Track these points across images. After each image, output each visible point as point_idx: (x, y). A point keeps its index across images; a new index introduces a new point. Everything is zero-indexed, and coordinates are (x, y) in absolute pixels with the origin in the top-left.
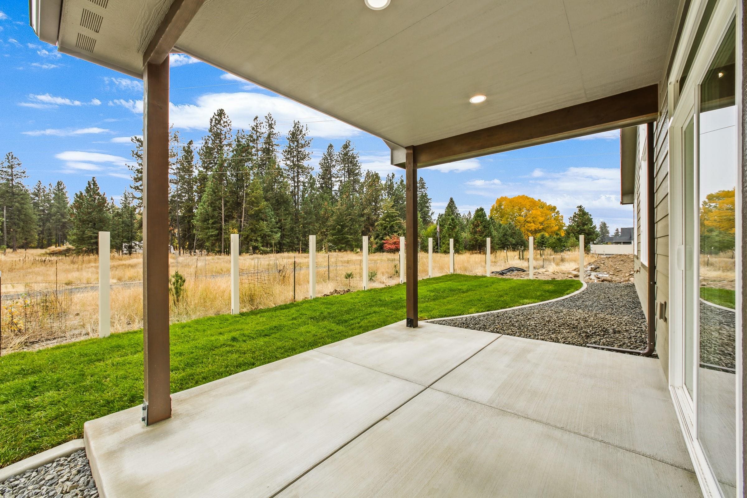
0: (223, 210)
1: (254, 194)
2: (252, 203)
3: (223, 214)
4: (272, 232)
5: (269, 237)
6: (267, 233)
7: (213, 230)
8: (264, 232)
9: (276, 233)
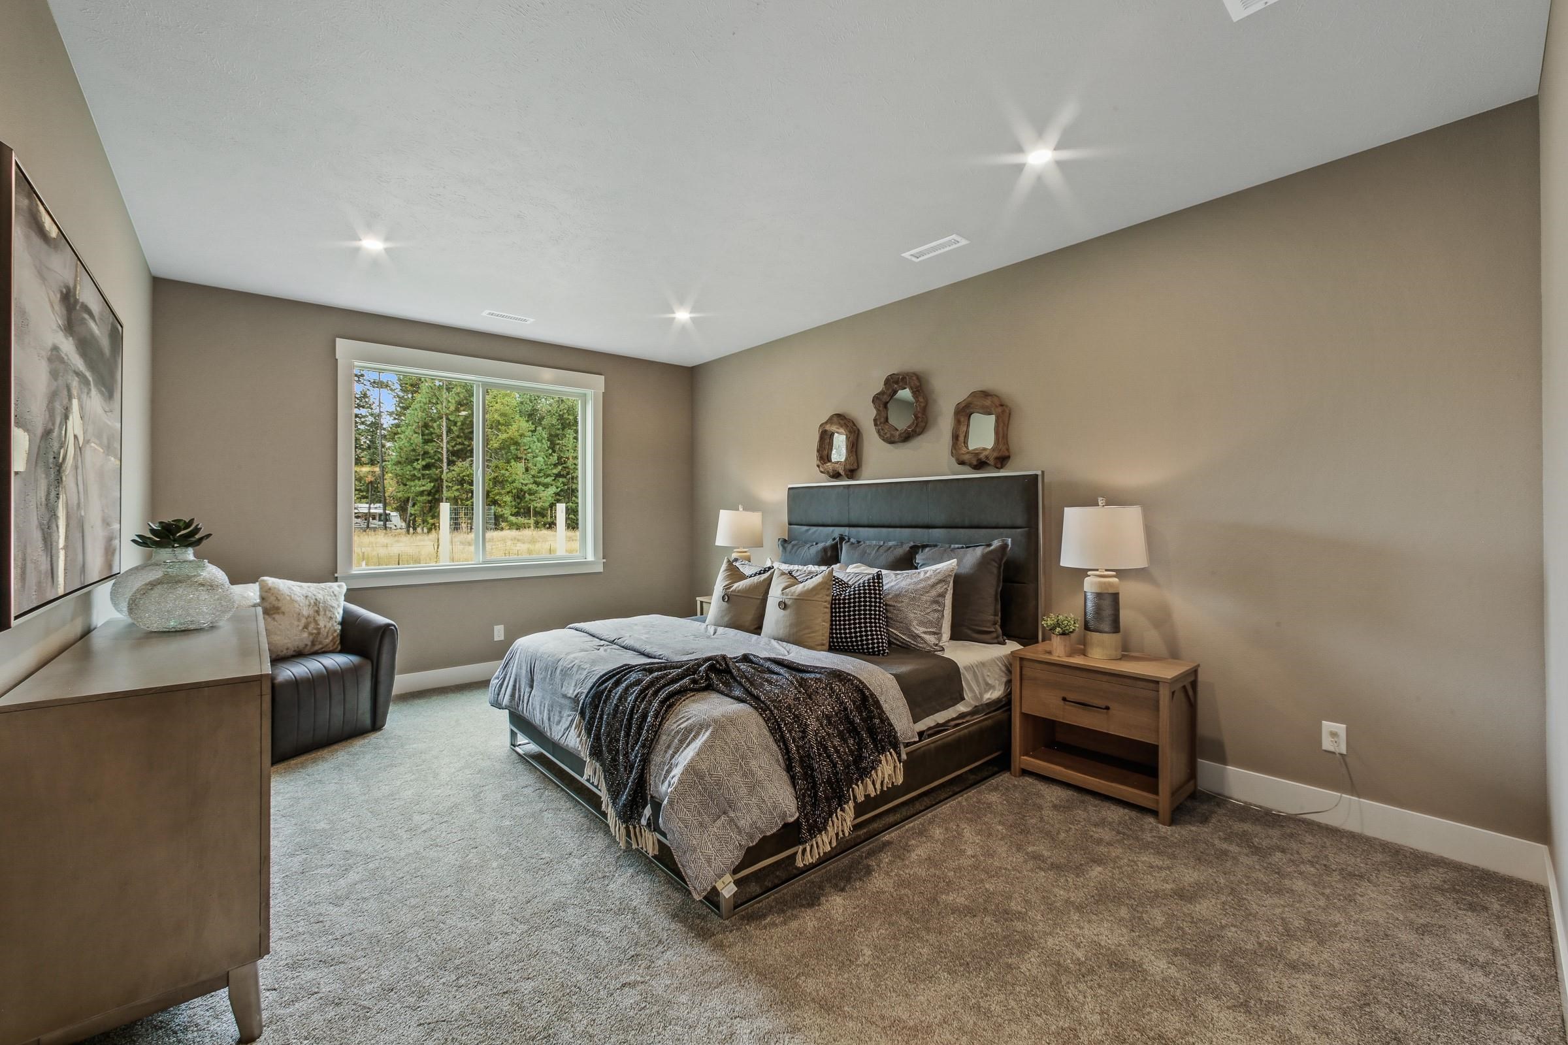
0: (445, 441)
1: (497, 406)
2: (496, 426)
3: (445, 449)
4: (538, 484)
5: (530, 494)
6: (525, 488)
7: (423, 482)
8: (520, 486)
9: (546, 486)
